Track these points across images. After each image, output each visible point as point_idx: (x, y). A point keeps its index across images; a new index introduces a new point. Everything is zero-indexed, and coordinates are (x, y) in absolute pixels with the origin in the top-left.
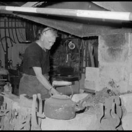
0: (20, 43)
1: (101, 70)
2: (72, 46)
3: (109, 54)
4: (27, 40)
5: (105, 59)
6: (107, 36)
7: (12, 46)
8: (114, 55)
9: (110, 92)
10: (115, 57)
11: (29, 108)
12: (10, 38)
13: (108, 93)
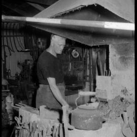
0: (18, 51)
1: (112, 78)
2: (76, 55)
3: (121, 62)
4: (26, 49)
5: (117, 68)
6: (118, 45)
7: (10, 55)
8: (126, 63)
9: (123, 101)
10: (127, 65)
11: (51, 120)
12: (8, 46)
13: (122, 101)
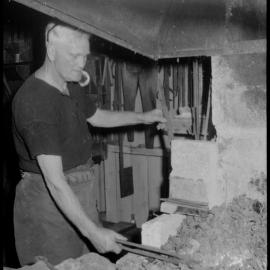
1: (221, 149)
5: (236, 120)
